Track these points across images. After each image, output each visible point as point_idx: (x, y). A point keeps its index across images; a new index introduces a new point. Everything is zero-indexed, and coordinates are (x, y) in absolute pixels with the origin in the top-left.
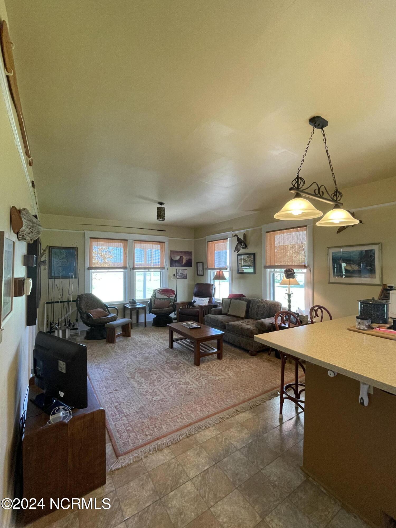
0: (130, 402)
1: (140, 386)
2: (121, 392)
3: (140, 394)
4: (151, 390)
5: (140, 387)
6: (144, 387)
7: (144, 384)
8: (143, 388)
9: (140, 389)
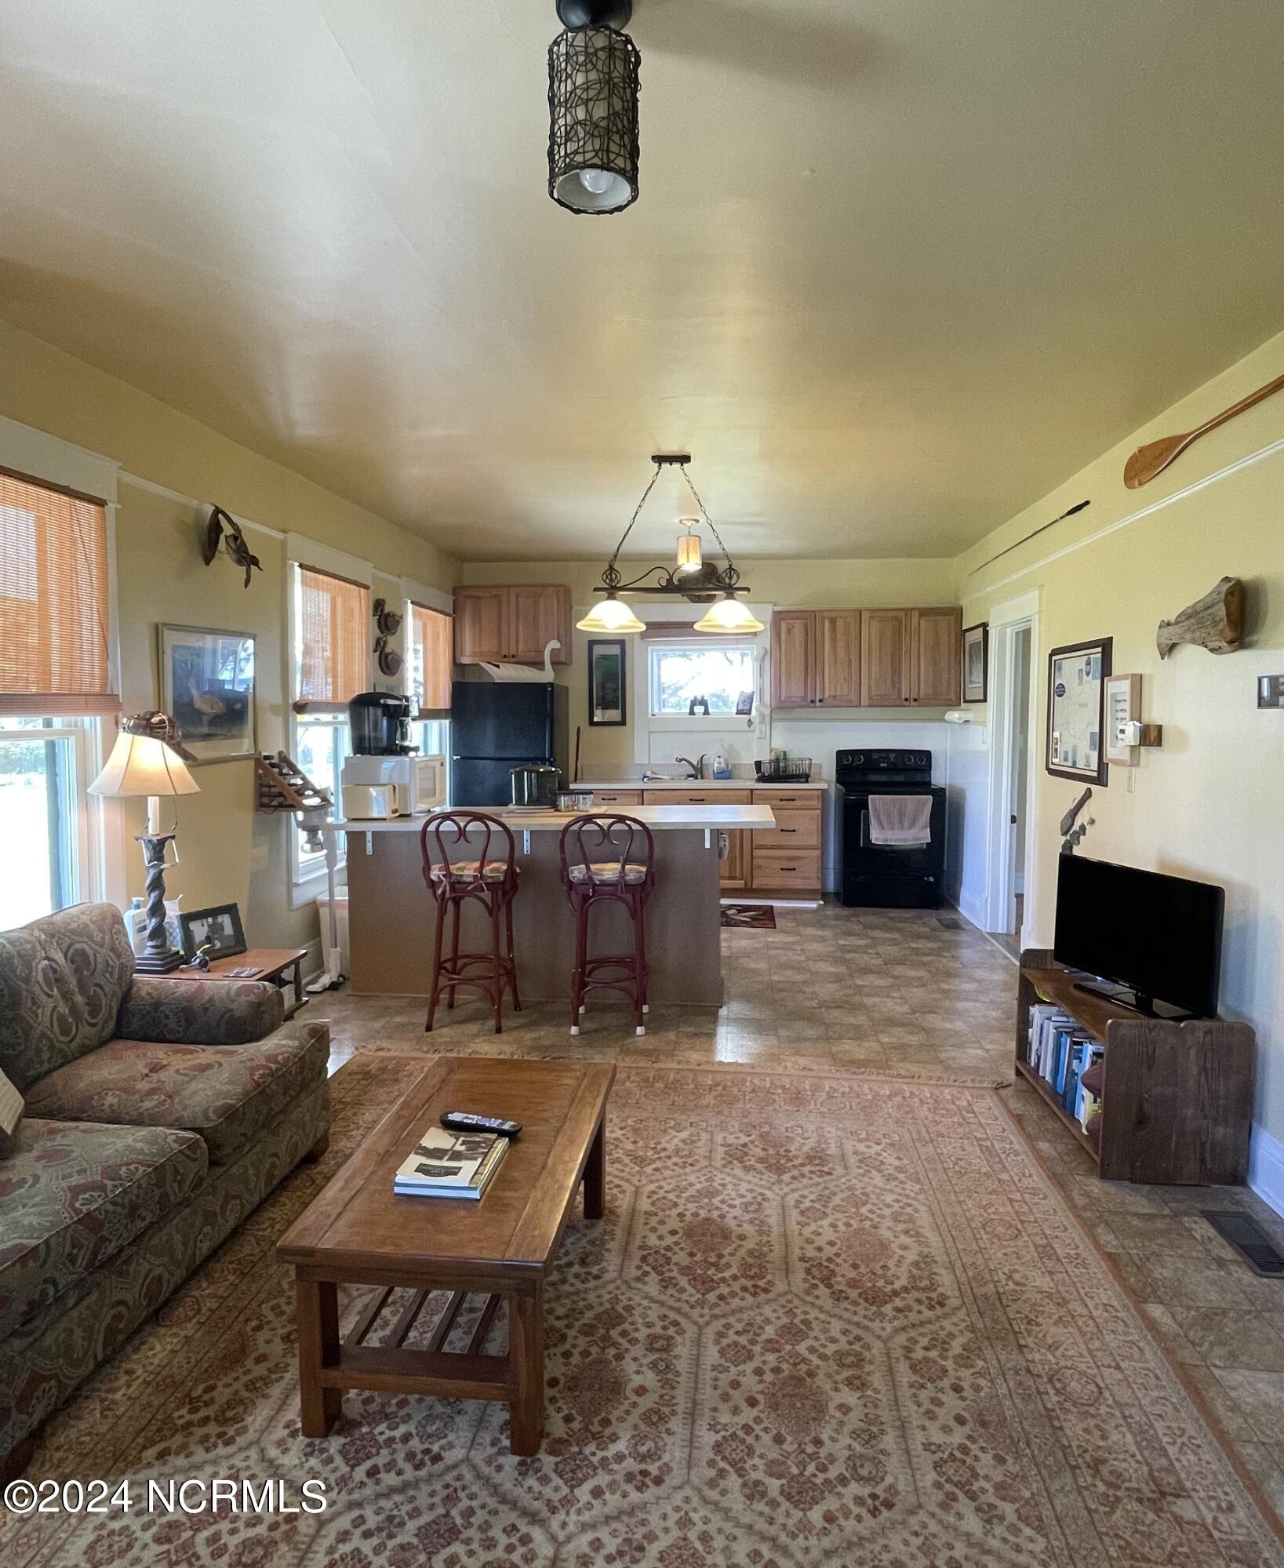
0: (957, 1168)
1: (909, 1210)
2: (985, 1208)
3: (918, 1181)
4: (871, 1178)
5: (910, 1205)
6: (895, 1197)
7: (887, 1212)
8: (900, 1195)
9: (912, 1195)
